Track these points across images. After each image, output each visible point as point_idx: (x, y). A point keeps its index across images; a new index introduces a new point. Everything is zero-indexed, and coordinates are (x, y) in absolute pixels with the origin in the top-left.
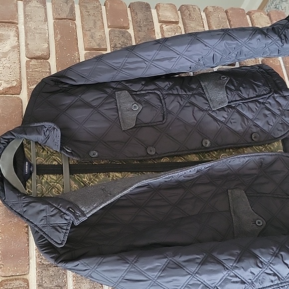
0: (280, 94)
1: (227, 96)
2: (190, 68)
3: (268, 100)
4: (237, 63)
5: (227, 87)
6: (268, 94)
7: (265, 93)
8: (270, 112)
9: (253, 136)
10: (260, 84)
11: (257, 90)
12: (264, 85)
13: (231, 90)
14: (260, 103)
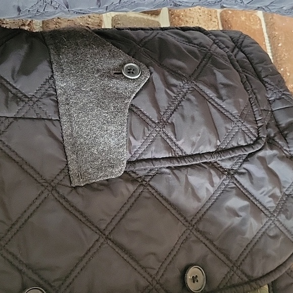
0: (280, 149)
1: (130, 143)
2: (19, 10)
3: (245, 165)
4: (165, 11)
5: (133, 109)
6: (249, 146)
7: (243, 143)
8: (246, 203)
9: (189, 276)
10: (235, 112)
11: (222, 131)
13: (145, 121)
14: (221, 171)
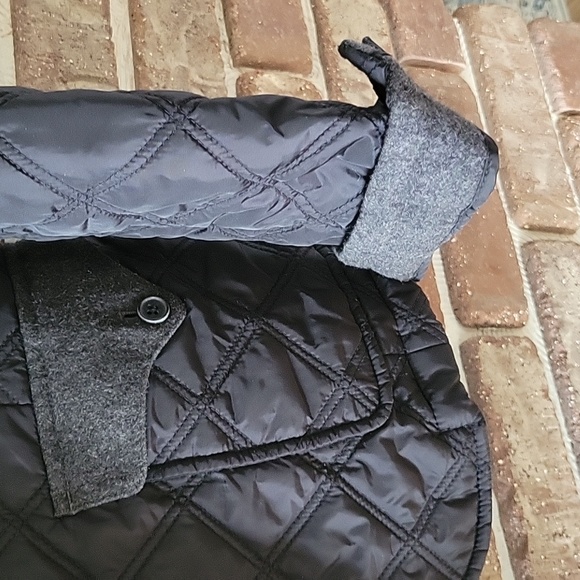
0: (420, 422)
1: (153, 434)
3: (359, 456)
5: (157, 377)
7: (352, 417)
10: (336, 364)
11: (315, 400)
12: (350, 371)
14: (317, 469)
